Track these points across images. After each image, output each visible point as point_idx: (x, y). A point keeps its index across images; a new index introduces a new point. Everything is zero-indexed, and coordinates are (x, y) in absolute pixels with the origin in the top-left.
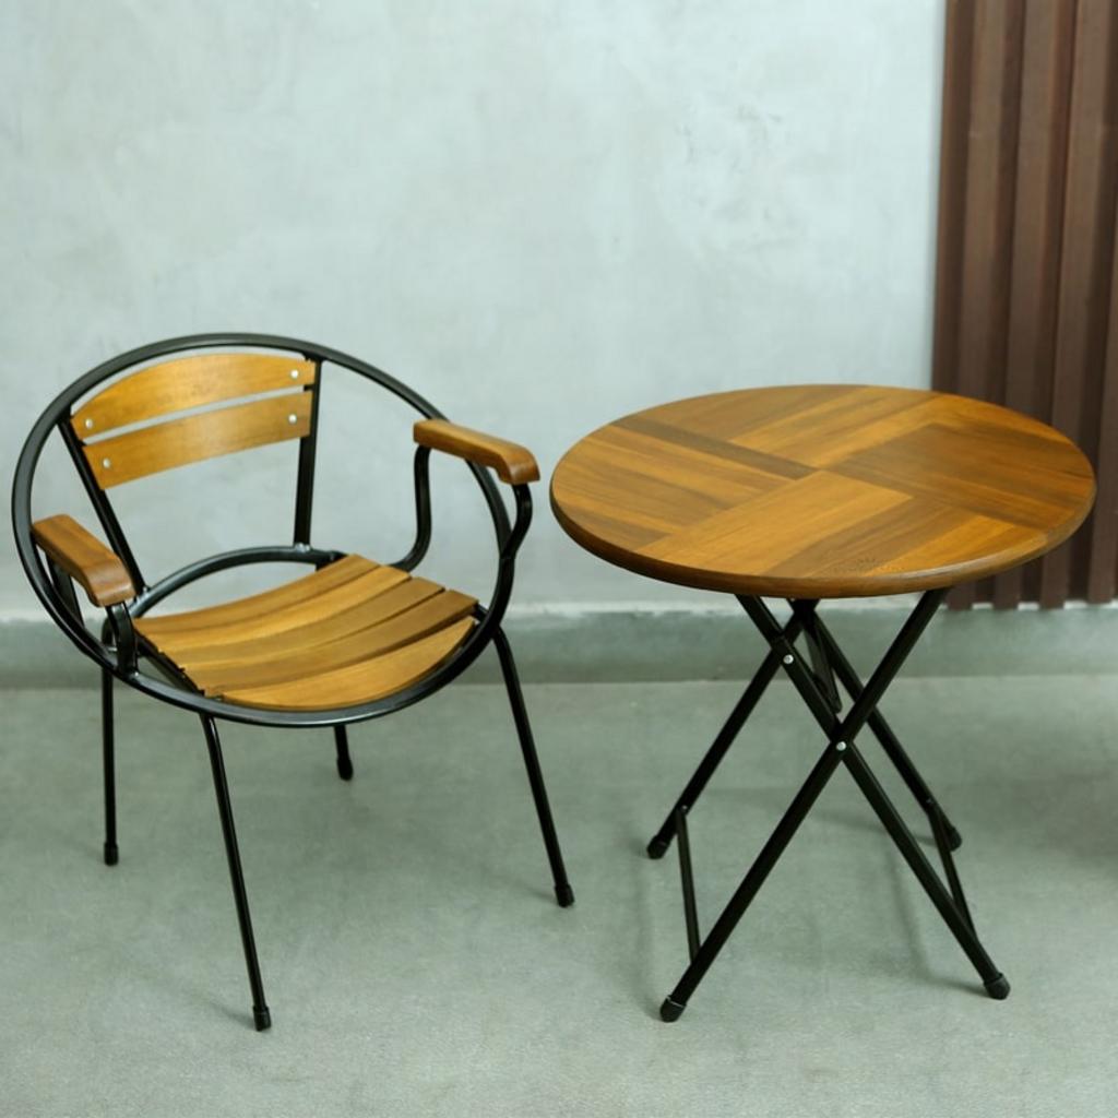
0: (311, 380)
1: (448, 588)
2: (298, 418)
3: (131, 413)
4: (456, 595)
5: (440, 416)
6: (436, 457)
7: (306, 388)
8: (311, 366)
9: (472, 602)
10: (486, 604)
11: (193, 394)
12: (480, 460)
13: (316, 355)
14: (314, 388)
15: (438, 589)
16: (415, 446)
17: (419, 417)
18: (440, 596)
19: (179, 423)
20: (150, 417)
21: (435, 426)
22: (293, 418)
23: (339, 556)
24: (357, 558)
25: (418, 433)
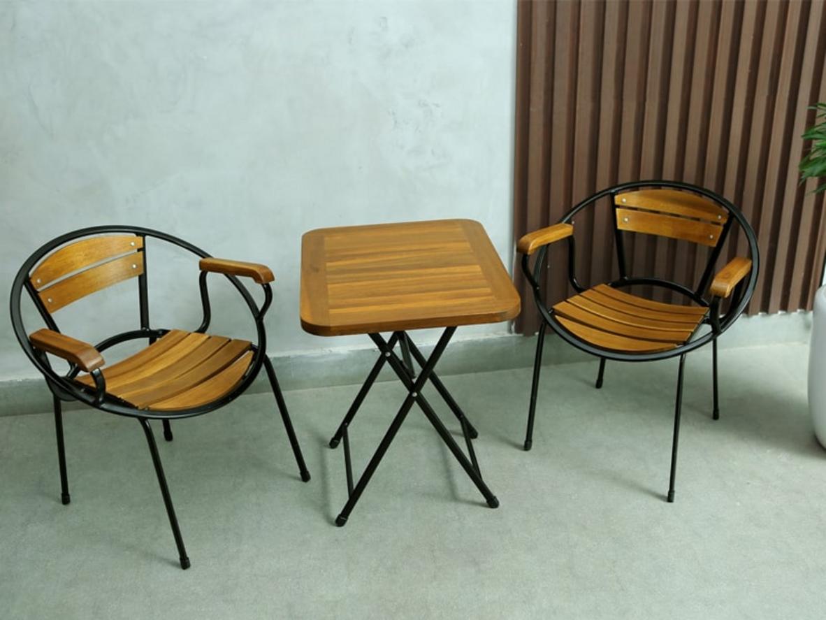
0: (141, 246)
1: (232, 339)
2: (137, 265)
3: (58, 272)
4: (238, 342)
5: (209, 256)
6: (210, 276)
7: (139, 250)
8: (141, 239)
9: (248, 344)
10: (256, 343)
11: (85, 259)
12: (232, 273)
13: (142, 233)
14: (143, 250)
15: (228, 340)
16: (200, 272)
17: (200, 258)
18: (230, 343)
19: (79, 275)
20: (66, 274)
21: (208, 260)
22: (134, 266)
23: (165, 332)
24: (176, 331)
25: (202, 265)
